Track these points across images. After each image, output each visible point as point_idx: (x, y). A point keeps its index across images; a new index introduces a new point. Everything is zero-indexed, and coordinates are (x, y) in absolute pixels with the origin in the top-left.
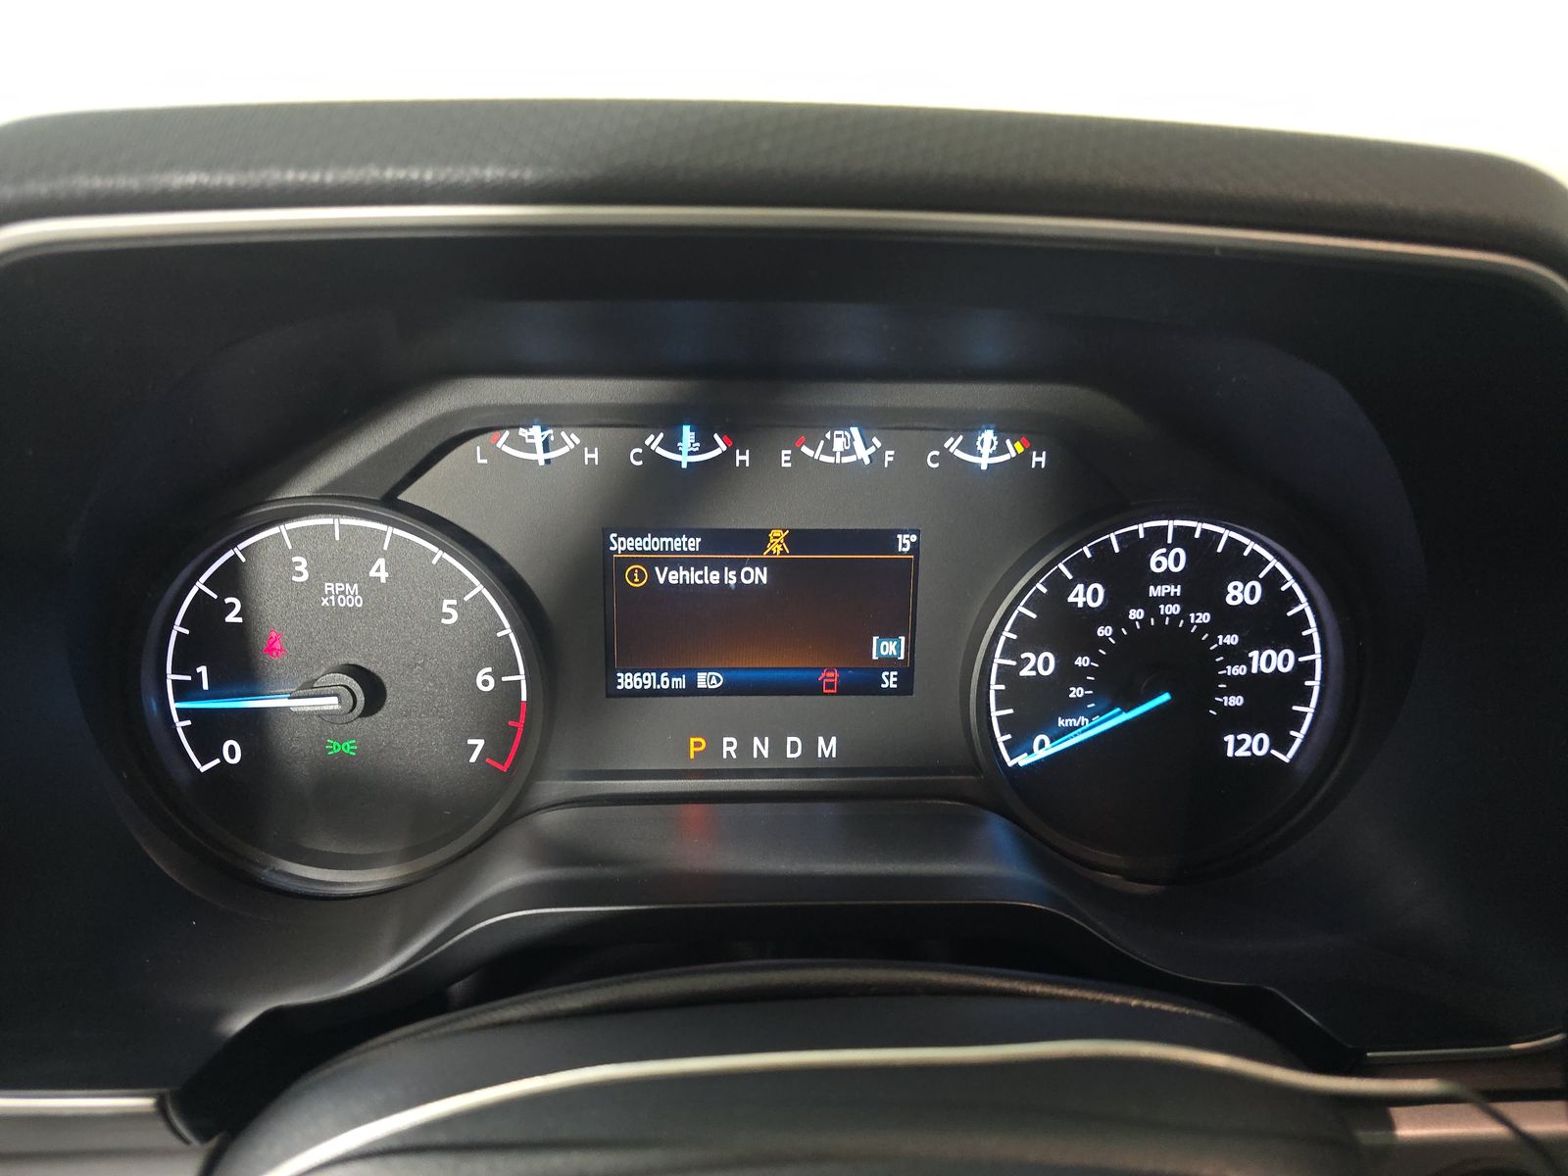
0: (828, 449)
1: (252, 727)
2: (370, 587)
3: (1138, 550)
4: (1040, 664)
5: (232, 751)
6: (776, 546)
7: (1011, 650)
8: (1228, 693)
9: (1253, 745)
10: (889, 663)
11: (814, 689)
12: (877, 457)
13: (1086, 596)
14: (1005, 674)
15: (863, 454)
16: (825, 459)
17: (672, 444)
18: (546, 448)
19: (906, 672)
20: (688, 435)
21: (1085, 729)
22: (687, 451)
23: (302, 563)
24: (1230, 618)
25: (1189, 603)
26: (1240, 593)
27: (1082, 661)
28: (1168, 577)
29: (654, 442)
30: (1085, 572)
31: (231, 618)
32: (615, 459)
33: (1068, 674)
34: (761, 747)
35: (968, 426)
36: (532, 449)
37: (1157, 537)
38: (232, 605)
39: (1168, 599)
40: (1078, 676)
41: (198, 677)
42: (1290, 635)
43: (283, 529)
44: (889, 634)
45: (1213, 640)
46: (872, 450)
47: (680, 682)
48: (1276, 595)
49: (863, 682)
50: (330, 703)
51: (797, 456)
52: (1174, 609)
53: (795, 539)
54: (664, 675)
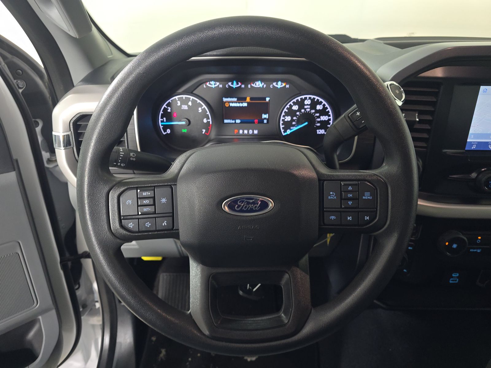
0: (256, 85)
1: (171, 127)
2: (189, 106)
3: (303, 100)
4: (288, 119)
5: (169, 131)
6: (248, 99)
7: (284, 116)
8: (317, 123)
9: (321, 132)
10: (265, 119)
11: (253, 123)
12: (263, 86)
13: (295, 108)
14: (283, 120)
15: (261, 86)
16: (256, 86)
17: (232, 84)
18: (215, 84)
19: (268, 120)
20: (235, 82)
21: (294, 129)
22: (235, 85)
23: (179, 102)
24: (317, 111)
25: (311, 109)
26: (319, 107)
27: (295, 118)
28: (307, 105)
29: (230, 84)
30: (295, 104)
31: (169, 111)
32: (224, 86)
33: (292, 120)
34: (246, 132)
35: (277, 81)
36: (212, 85)
37: (306, 98)
38: (169, 109)
39: (308, 108)
40: (294, 121)
41: (164, 120)
42: (327, 114)
43: (176, 97)
44: (265, 114)
45: (315, 115)
46: (262, 85)
47: (234, 122)
48: (325, 108)
49: (261, 121)
50: (184, 123)
51: (251, 86)
52: (308, 110)
53: (251, 99)
54: (231, 120)
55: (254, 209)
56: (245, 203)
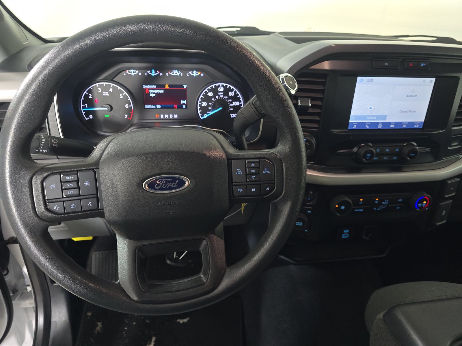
0: (173, 73)
1: (94, 113)
2: (110, 93)
3: (217, 88)
4: (205, 104)
5: (91, 117)
6: (167, 87)
7: (200, 102)
8: (230, 108)
9: (233, 116)
10: (184, 104)
11: (174, 108)
12: (180, 74)
13: (210, 94)
14: (200, 106)
15: (178, 74)
16: (173, 75)
17: (151, 72)
18: (134, 73)
19: (186, 105)
20: (153, 71)
21: (211, 113)
22: (153, 73)
23: (100, 89)
24: (230, 97)
25: (224, 95)
26: (231, 94)
27: (210, 104)
28: (221, 92)
29: (149, 72)
30: (210, 91)
31: (90, 97)
32: (143, 74)
33: (208, 105)
34: (166, 116)
35: (192, 70)
36: (131, 73)
37: (219, 86)
38: (90, 95)
39: (221, 95)
40: (210, 106)
41: (85, 106)
42: (238, 100)
43: (97, 84)
44: (184, 100)
45: (228, 101)
46: (179, 73)
47: (154, 107)
48: (236, 95)
49: (180, 106)
50: (106, 109)
51: (169, 74)
52: (222, 96)
53: (170, 86)
54: (152, 106)
55: (172, 187)
56: (163, 182)
